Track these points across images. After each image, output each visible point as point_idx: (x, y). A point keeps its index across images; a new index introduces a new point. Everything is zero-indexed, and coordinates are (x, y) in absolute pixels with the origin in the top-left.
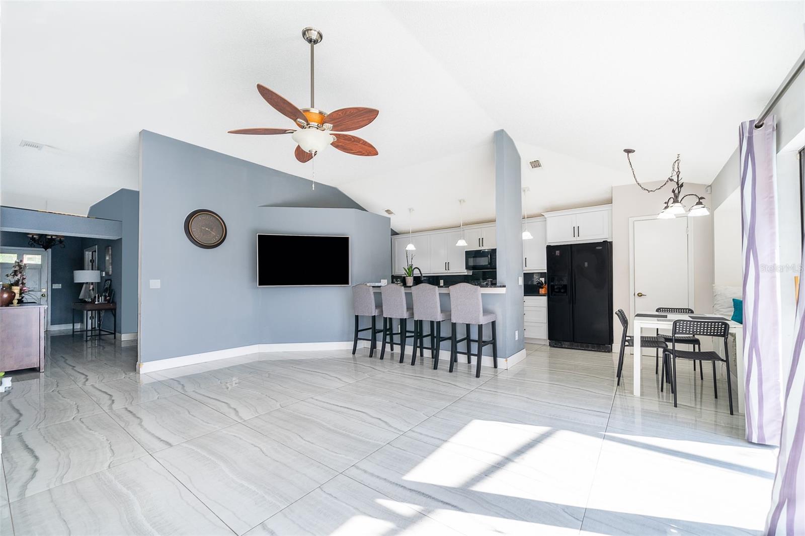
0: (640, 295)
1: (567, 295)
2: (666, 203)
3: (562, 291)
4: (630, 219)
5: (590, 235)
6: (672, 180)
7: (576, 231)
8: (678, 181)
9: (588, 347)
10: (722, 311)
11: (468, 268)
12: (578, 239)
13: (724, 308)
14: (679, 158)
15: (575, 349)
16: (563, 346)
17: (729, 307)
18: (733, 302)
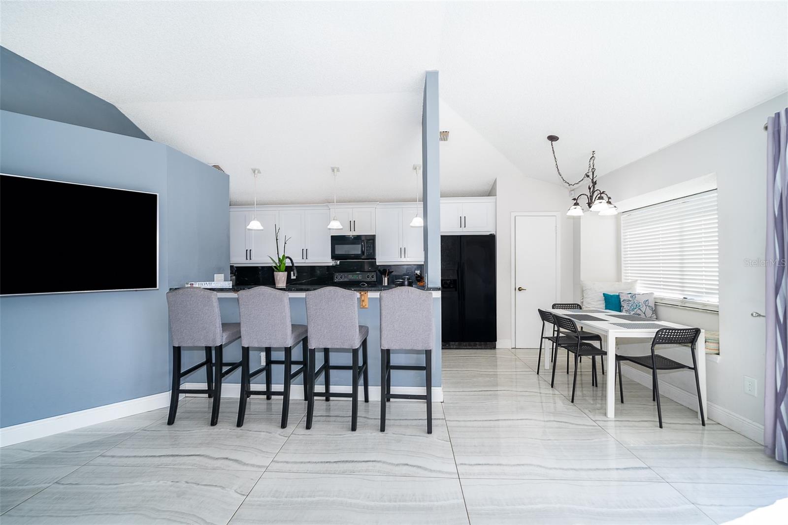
0: (520, 289)
1: (456, 291)
2: (574, 199)
3: (452, 286)
4: (512, 213)
5: (476, 227)
6: (588, 176)
7: (463, 222)
8: (593, 178)
9: (475, 345)
10: (594, 304)
11: (334, 257)
12: (465, 230)
13: (594, 302)
14: (594, 155)
15: (464, 349)
16: (452, 347)
17: (600, 301)
18: (604, 296)
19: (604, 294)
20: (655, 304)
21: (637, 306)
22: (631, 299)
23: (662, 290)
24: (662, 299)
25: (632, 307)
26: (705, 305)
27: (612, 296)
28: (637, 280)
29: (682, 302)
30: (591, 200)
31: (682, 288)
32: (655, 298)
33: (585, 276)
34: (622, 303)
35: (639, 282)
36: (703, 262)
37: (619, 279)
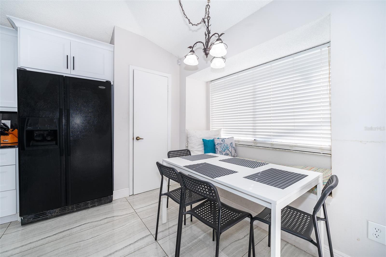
0: (138, 139)
1: (56, 144)
2: (190, 47)
3: (48, 139)
4: (130, 67)
7: (70, 62)
8: (208, 25)
10: (196, 148)
13: (196, 146)
14: (209, 4)
17: (200, 145)
18: (203, 141)
19: (203, 140)
20: (235, 145)
21: (226, 148)
22: (222, 143)
23: (239, 135)
24: (239, 141)
25: (224, 149)
26: (272, 144)
27: (209, 141)
28: (221, 128)
29: (254, 143)
30: (207, 46)
31: (254, 133)
32: (235, 141)
33: (189, 127)
34: (217, 146)
35: (222, 130)
36: (271, 113)
37: (208, 128)
